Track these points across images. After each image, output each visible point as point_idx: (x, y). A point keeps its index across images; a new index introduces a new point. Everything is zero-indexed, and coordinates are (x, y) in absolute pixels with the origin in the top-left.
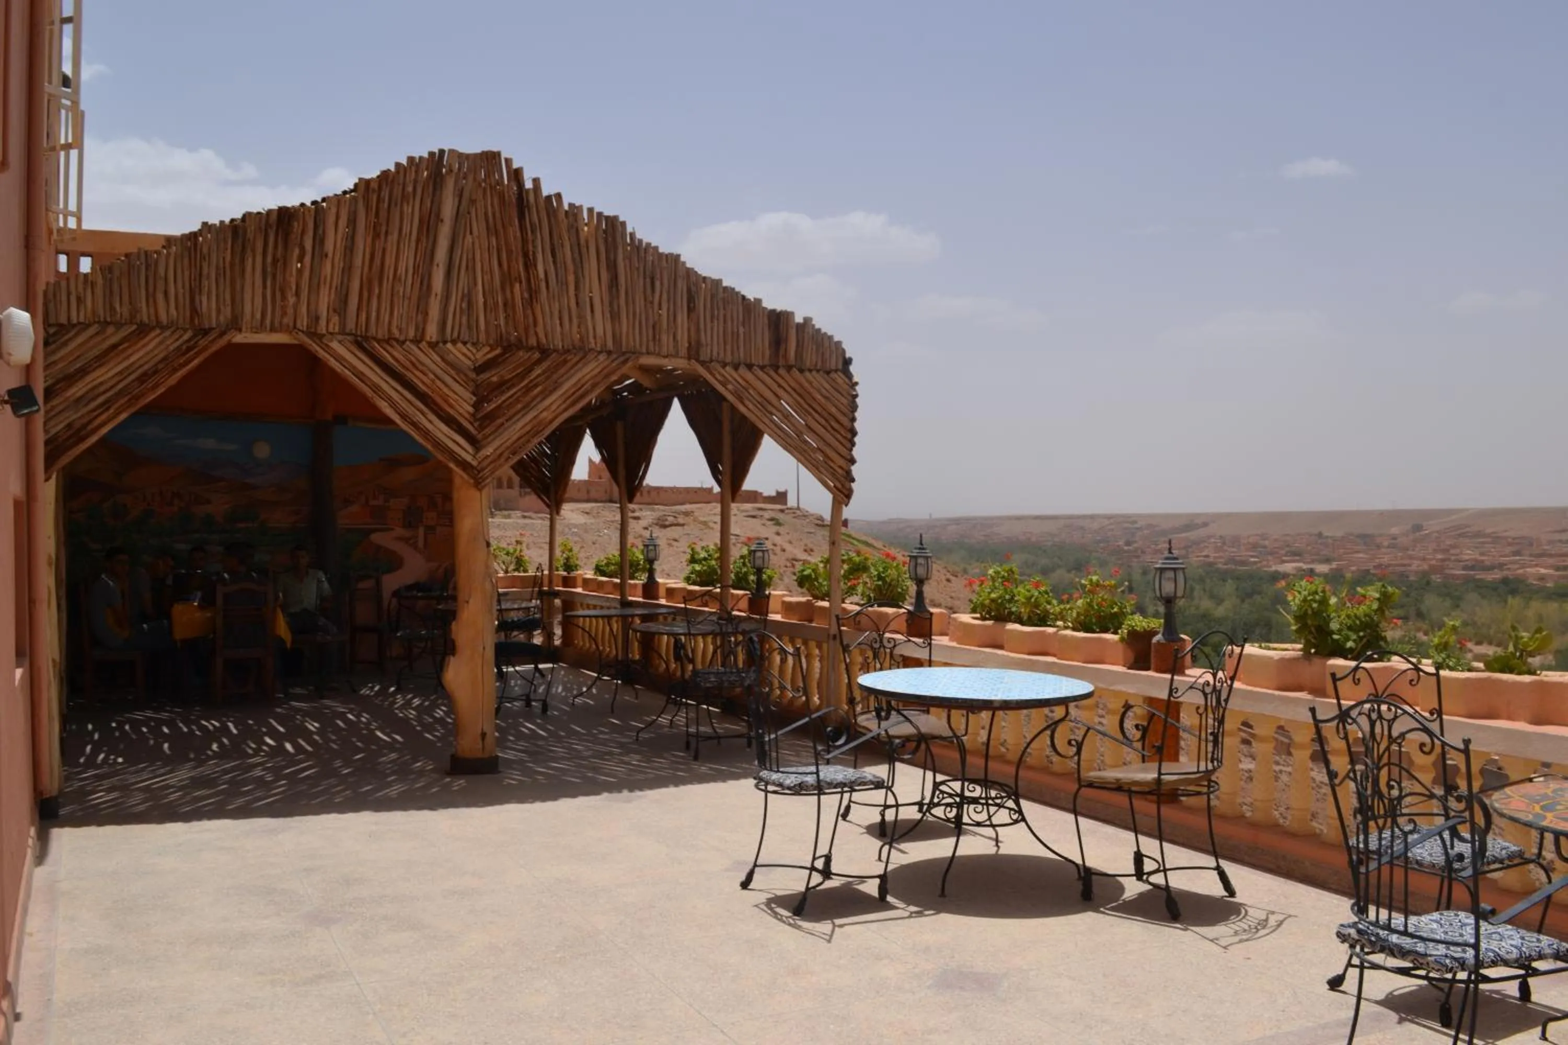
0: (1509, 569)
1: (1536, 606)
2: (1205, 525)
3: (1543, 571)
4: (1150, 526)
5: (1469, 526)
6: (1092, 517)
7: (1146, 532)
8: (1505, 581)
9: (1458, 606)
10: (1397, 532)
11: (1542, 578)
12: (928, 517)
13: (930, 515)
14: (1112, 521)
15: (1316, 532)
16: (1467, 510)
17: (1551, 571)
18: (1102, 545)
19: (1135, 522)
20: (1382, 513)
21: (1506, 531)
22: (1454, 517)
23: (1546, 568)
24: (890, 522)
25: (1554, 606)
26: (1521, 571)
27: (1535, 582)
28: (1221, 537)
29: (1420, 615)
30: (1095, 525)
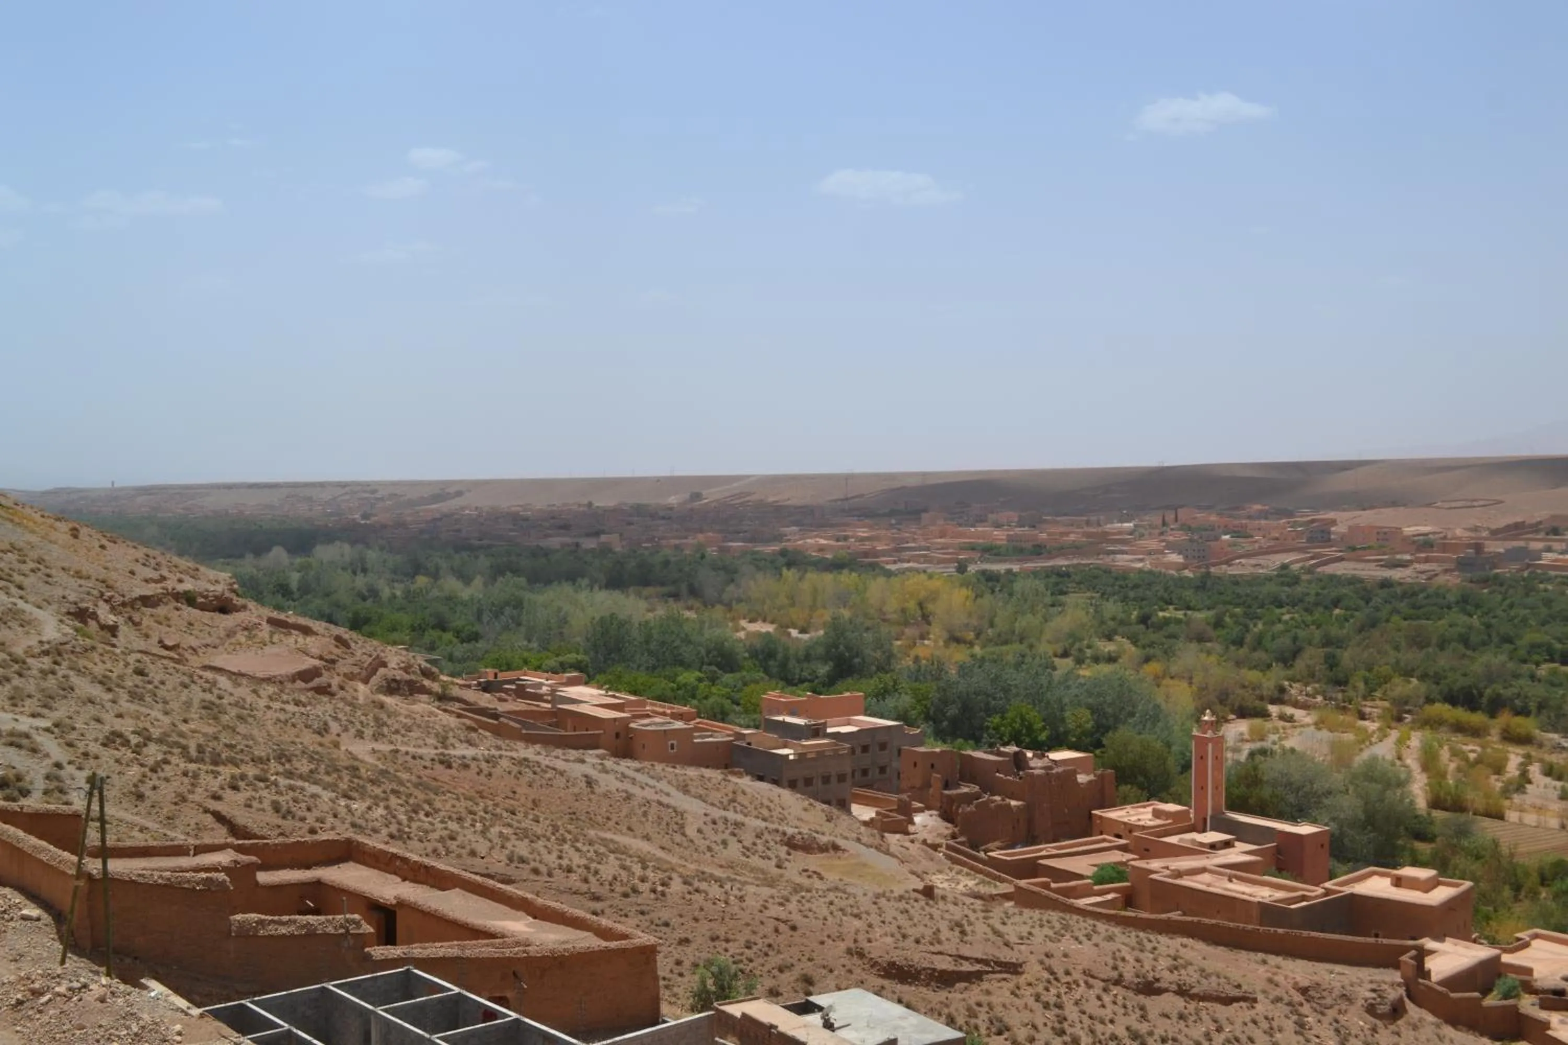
0: (789, 540)
1: (812, 576)
2: (459, 494)
3: (823, 541)
4: (393, 496)
5: (749, 494)
6: (322, 485)
7: (388, 502)
8: (783, 553)
9: (733, 580)
10: (675, 502)
11: (821, 549)
12: (110, 486)
13: (113, 483)
14: (347, 489)
15: (586, 502)
16: (748, 476)
17: (832, 543)
18: (332, 519)
19: (374, 492)
20: (658, 480)
21: (789, 499)
22: (735, 485)
23: (825, 538)
24: (56, 492)
25: (828, 577)
26: (800, 542)
27: (814, 554)
28: (477, 508)
29: (694, 592)
30: (326, 496)
